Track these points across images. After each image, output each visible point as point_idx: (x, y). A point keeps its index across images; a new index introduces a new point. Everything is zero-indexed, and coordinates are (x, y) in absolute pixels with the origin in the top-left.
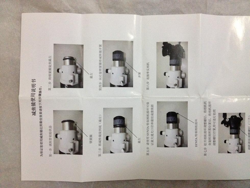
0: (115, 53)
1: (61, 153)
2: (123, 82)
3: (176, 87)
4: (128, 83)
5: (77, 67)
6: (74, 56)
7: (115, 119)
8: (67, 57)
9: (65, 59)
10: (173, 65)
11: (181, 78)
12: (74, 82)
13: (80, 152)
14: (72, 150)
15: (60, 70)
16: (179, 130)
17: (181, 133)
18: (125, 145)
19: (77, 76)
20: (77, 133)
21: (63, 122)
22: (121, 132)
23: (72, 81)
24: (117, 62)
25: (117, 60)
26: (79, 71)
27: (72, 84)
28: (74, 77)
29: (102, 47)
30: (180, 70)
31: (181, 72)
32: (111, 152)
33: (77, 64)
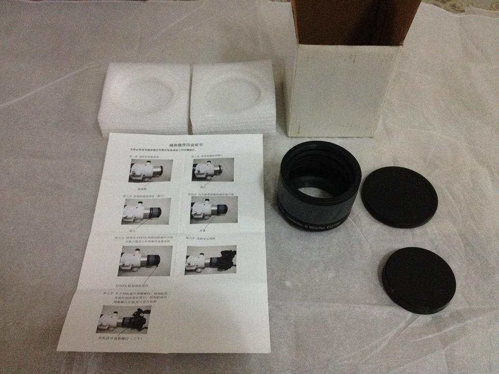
0: (225, 207)
1: (132, 165)
2: (196, 214)
3: (187, 265)
4: (194, 219)
5: (212, 176)
6: (222, 174)
7: (159, 209)
8: (221, 168)
9: (220, 166)
10: (211, 261)
11: (196, 269)
12: (197, 174)
13: (131, 180)
14: (134, 174)
15: (209, 163)
16: (139, 268)
17: (135, 269)
18: (130, 218)
19: (204, 176)
20: (150, 178)
21: (162, 167)
22: (145, 214)
23: (199, 172)
24: (216, 208)
25: (218, 208)
26: (209, 178)
27: (196, 172)
28: (203, 174)
29: (231, 196)
30: (205, 267)
31: (203, 268)
32: (125, 206)
33: (215, 176)
